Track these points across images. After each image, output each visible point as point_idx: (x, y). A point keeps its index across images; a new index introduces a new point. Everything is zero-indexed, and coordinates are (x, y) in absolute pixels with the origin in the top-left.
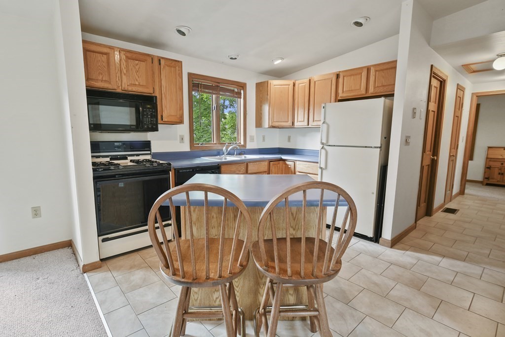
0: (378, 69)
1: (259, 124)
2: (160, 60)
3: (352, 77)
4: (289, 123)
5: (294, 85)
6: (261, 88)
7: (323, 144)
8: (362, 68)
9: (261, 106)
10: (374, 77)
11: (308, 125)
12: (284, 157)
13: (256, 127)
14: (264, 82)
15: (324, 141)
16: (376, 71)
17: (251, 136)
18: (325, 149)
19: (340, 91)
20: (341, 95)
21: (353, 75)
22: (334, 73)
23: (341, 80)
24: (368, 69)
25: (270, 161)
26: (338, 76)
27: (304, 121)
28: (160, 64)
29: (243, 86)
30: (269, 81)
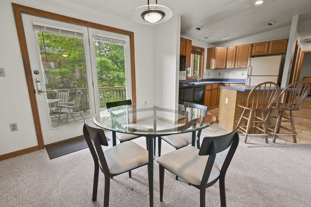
0: (274, 43)
1: (208, 67)
2: (186, 40)
3: (260, 46)
4: (224, 67)
5: (227, 49)
6: (211, 51)
7: (248, 75)
8: (265, 42)
9: (210, 59)
10: (271, 46)
11: (234, 67)
12: (223, 82)
13: (206, 69)
14: (212, 48)
15: (249, 74)
16: (273, 44)
17: (205, 73)
18: (249, 78)
19: (253, 52)
20: (253, 54)
21: (261, 45)
22: (250, 44)
23: (254, 47)
24: (269, 43)
25: (219, 84)
26: (252, 45)
27: (232, 66)
28: (186, 42)
29: (203, 50)
30: (216, 47)
